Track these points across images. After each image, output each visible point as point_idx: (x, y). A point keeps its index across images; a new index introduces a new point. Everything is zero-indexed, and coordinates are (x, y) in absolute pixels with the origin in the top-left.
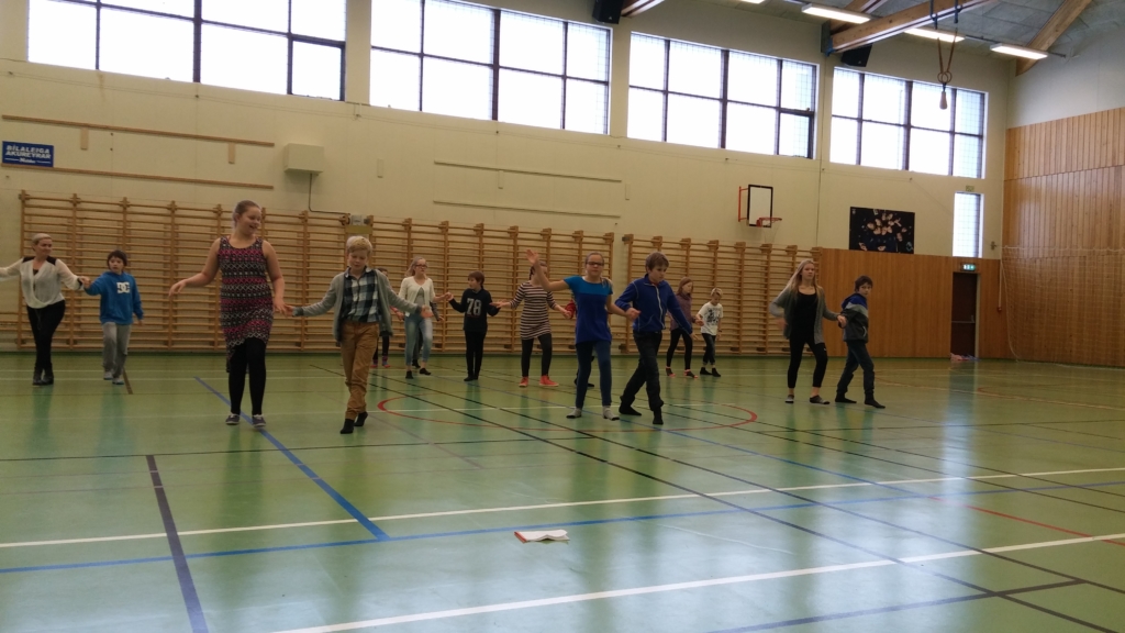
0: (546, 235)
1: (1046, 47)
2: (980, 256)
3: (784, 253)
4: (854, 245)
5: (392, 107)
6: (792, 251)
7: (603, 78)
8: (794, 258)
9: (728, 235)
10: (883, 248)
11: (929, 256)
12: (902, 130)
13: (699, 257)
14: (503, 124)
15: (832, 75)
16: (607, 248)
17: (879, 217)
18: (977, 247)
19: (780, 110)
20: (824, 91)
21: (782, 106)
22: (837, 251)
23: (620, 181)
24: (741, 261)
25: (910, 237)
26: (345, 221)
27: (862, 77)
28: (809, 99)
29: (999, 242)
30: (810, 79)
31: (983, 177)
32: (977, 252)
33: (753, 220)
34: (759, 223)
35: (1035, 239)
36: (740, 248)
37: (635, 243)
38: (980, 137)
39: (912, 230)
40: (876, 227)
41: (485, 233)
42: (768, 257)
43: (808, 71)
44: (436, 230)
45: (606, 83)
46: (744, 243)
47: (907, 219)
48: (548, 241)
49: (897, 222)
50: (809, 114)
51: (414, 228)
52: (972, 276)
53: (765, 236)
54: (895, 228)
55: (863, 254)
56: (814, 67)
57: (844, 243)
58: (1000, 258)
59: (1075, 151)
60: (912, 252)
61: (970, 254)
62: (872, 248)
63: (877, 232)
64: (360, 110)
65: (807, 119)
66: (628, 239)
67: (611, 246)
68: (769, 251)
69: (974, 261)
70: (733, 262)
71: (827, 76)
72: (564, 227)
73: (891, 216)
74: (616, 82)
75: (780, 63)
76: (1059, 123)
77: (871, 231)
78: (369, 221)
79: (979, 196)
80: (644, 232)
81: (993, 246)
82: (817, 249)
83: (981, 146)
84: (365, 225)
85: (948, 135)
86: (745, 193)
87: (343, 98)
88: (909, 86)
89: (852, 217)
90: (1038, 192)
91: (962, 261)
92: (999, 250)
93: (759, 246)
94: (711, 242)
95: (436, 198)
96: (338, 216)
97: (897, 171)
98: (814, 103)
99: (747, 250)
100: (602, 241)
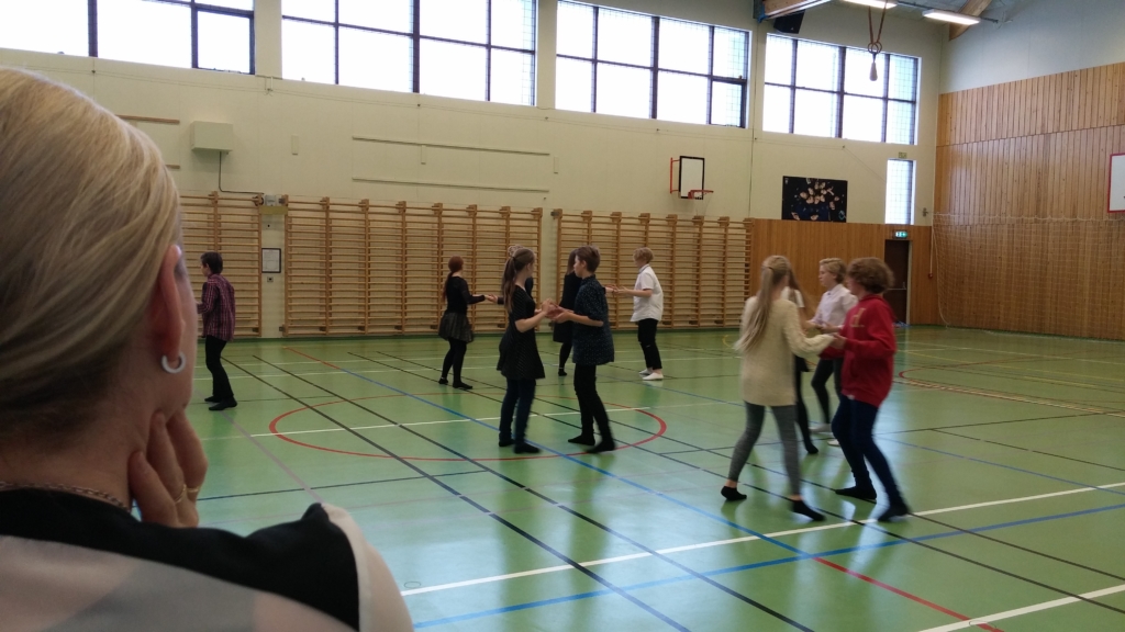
0: (472, 211)
1: (978, 12)
2: (912, 223)
3: (716, 224)
4: (786, 215)
5: (307, 80)
6: (724, 222)
7: (529, 47)
8: (726, 230)
9: (659, 209)
10: (815, 217)
11: (863, 226)
12: (835, 97)
13: (630, 231)
14: (425, 96)
15: (764, 42)
16: (535, 224)
17: (812, 186)
18: (909, 214)
19: (712, 78)
20: (757, 57)
21: (714, 74)
22: (770, 221)
23: (547, 154)
24: (673, 234)
25: (842, 205)
26: (259, 201)
27: (795, 43)
28: (742, 67)
29: (931, 208)
30: (742, 46)
31: (916, 143)
32: (909, 219)
33: (684, 193)
34: (691, 195)
35: (967, 206)
36: (672, 220)
37: (564, 218)
38: (913, 102)
39: (844, 199)
40: (809, 196)
41: (408, 211)
42: (701, 229)
43: (740, 37)
44: (356, 209)
45: (532, 52)
46: (676, 216)
47: (840, 187)
48: (474, 218)
49: (829, 190)
50: (742, 82)
51: (331, 208)
52: (904, 243)
53: (697, 208)
54: (828, 197)
55: (796, 222)
56: (747, 34)
57: (777, 214)
58: (932, 224)
59: (1005, 119)
60: (845, 220)
61: (902, 221)
62: (805, 217)
63: (809, 201)
64: (272, 84)
65: (740, 87)
66: (557, 214)
67: (539, 221)
68: (701, 223)
69: (906, 228)
70: (664, 235)
71: (760, 42)
72: (490, 203)
73: (824, 184)
74: (543, 49)
75: (712, 29)
76: (991, 89)
77: (804, 200)
78: (283, 201)
79: (911, 162)
80: (573, 207)
81: (925, 213)
82: (749, 220)
83: (914, 112)
84: (280, 205)
85: (881, 103)
86: (676, 165)
87: (252, 71)
88: (843, 52)
89: (785, 187)
90: (969, 159)
91: (894, 228)
92: (931, 216)
93: (691, 218)
94: (642, 215)
95: (355, 176)
96: (250, 197)
97: (830, 139)
98: (746, 70)
99: (679, 223)
100: (530, 216)
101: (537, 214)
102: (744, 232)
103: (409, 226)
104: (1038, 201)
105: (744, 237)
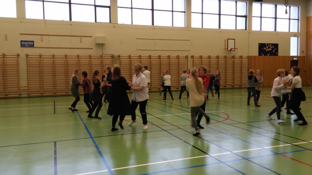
0: (169, 57)
2: (299, 55)
3: (238, 58)
4: (260, 54)
5: (124, 24)
6: (241, 57)
7: (184, 11)
8: (242, 59)
9: (222, 54)
10: (269, 55)
11: (284, 57)
12: (274, 19)
13: (214, 61)
14: (155, 26)
15: (252, 5)
16: (186, 60)
17: (267, 46)
18: (298, 52)
20: (250, 9)
21: (237, 15)
22: (255, 56)
23: (189, 40)
24: (226, 61)
25: (277, 51)
26: (113, 57)
27: (261, 4)
28: (245, 12)
29: (305, 51)
30: (245, 6)
31: (299, 32)
32: (298, 54)
33: (229, 49)
34: (231, 50)
36: (225, 57)
37: (194, 58)
38: (298, 20)
39: (278, 49)
40: (267, 49)
41: (152, 58)
43: (245, 4)
44: (138, 58)
45: (185, 12)
46: (227, 56)
47: (276, 46)
48: (170, 59)
49: (273, 47)
51: (131, 58)
52: (296, 62)
53: (233, 53)
54: (273, 49)
55: (263, 56)
56: (247, 3)
57: (256, 54)
58: (305, 55)
60: (278, 55)
61: (296, 55)
62: (266, 55)
63: (267, 50)
64: (115, 25)
65: (245, 18)
66: (192, 57)
67: (187, 59)
68: (234, 58)
69: (297, 57)
70: (223, 61)
72: (174, 54)
73: (271, 45)
74: (188, 11)
75: (236, 2)
77: (265, 50)
78: (119, 56)
79: (298, 37)
80: (197, 55)
81: (303, 52)
82: (249, 56)
83: (298, 22)
85: (288, 20)
86: (227, 41)
87: (110, 22)
88: (276, 6)
89: (259, 46)
91: (293, 57)
92: (305, 53)
93: (231, 56)
94: (217, 56)
95: (137, 49)
96: (110, 56)
97: (273, 31)
98: (247, 13)
99: (228, 58)
100: (185, 58)
101: (187, 57)
102: (247, 60)
103: (152, 62)
105: (247, 61)
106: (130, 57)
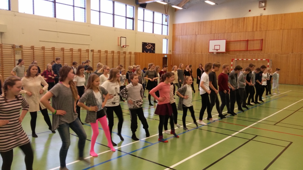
0: (71, 50)
1: (182, 6)
2: (168, 53)
4: (143, 52)
5: (25, 13)
6: (130, 53)
8: (131, 55)
9: (116, 50)
10: (149, 52)
11: (158, 54)
12: (152, 23)
13: (110, 55)
14: (58, 19)
15: (138, 9)
16: (87, 53)
17: (148, 45)
19: (126, 18)
20: (136, 13)
21: (127, 17)
22: (140, 53)
23: (89, 35)
24: (119, 56)
25: (154, 49)
27: (144, 10)
28: (133, 15)
29: (171, 50)
30: (133, 10)
31: (168, 35)
32: (167, 52)
33: (122, 46)
35: (179, 51)
37: (94, 52)
38: (168, 26)
39: (155, 48)
41: (55, 50)
42: (125, 55)
43: (132, 8)
45: (85, 8)
46: (120, 52)
47: (154, 45)
48: (72, 52)
49: (152, 46)
50: (133, 19)
51: (35, 49)
52: (166, 58)
53: (124, 50)
54: (151, 47)
55: (145, 53)
56: (134, 7)
57: (141, 51)
58: (171, 54)
59: (187, 30)
60: (155, 53)
61: (166, 53)
62: (147, 52)
63: (148, 48)
64: (16, 13)
66: (92, 51)
68: (125, 53)
69: (167, 54)
70: (117, 56)
72: (76, 48)
73: (150, 44)
75: (126, 5)
76: (184, 24)
77: (146, 48)
78: (21, 47)
79: (167, 39)
80: (96, 49)
81: (170, 51)
82: (135, 52)
83: (168, 28)
84: (19, 48)
85: (161, 25)
86: (120, 39)
87: (10, 9)
88: (154, 13)
89: (143, 45)
90: (180, 39)
91: (164, 54)
92: (171, 52)
93: (123, 52)
96: (11, 45)
97: (151, 33)
98: (134, 16)
99: (121, 53)
100: (85, 51)
101: (87, 51)
102: (134, 55)
104: (194, 49)
105: (134, 57)
106: (33, 48)
